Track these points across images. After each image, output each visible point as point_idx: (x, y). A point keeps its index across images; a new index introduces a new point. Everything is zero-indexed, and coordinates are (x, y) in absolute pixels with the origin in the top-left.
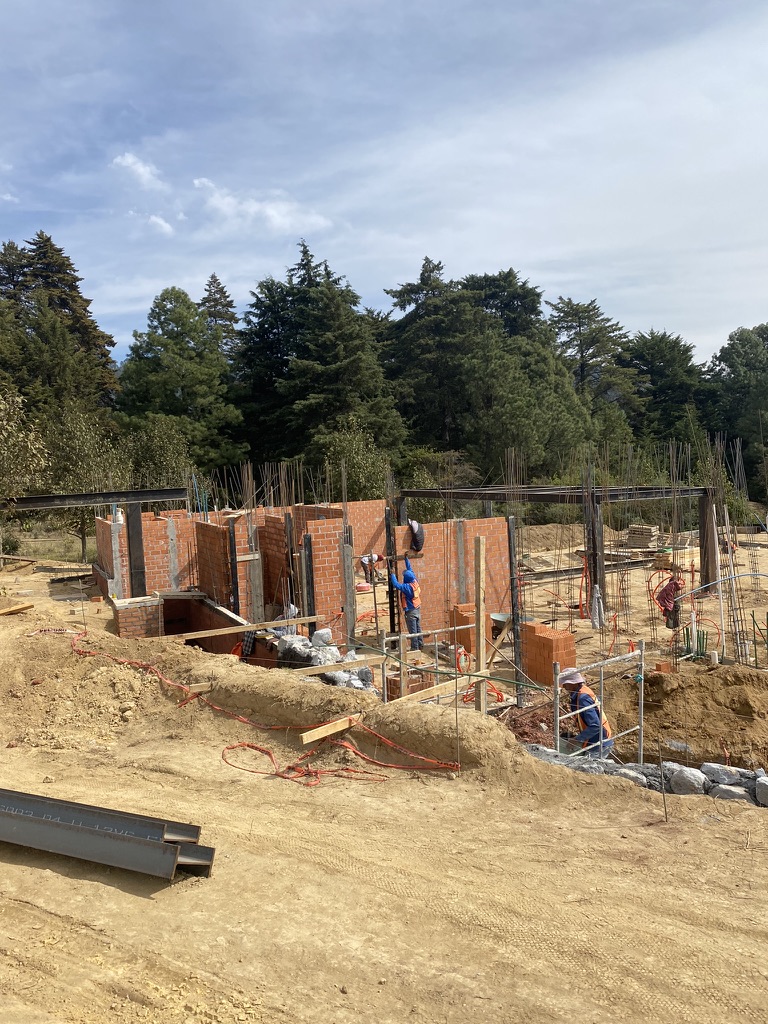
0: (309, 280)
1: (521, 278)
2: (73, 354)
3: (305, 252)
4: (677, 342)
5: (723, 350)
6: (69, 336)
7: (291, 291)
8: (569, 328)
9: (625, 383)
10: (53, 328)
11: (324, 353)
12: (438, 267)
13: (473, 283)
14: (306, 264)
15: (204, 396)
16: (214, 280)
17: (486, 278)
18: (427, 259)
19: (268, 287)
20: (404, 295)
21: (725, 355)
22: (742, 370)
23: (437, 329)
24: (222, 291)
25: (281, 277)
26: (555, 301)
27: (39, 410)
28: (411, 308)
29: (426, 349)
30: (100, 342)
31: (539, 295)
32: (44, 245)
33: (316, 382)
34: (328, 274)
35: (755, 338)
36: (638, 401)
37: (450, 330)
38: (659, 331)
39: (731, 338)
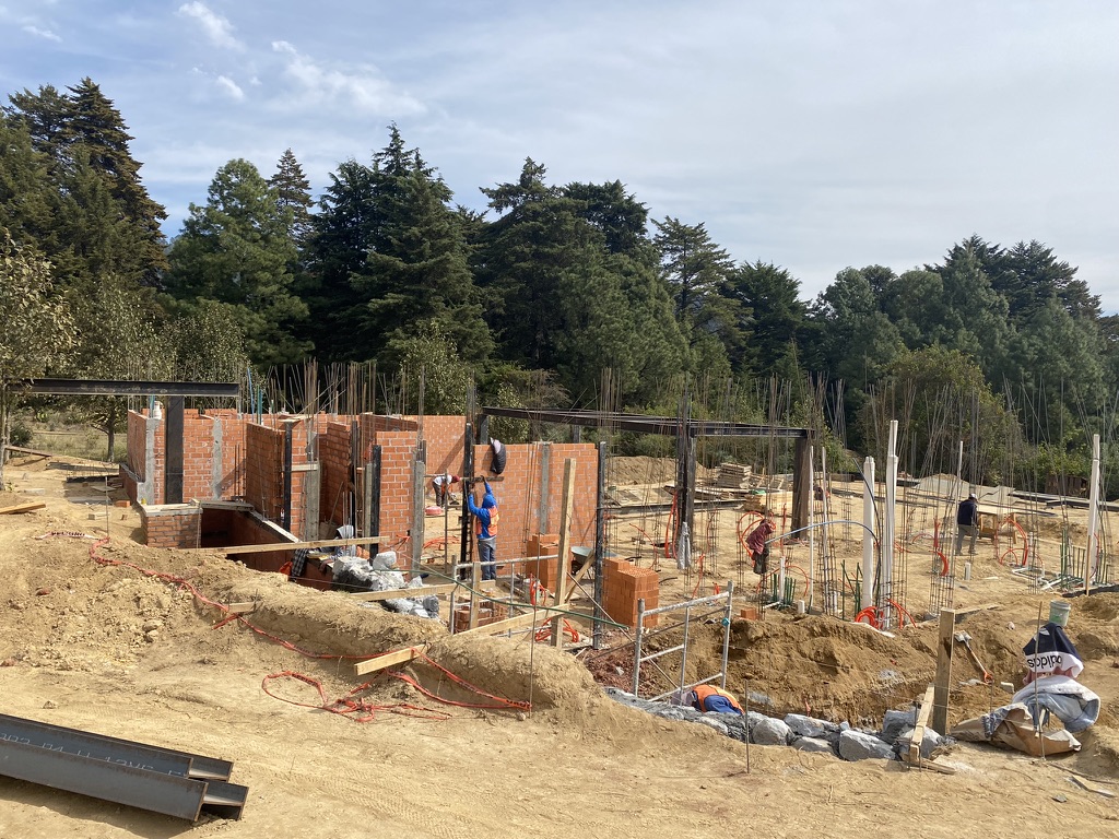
0: (397, 167)
1: (628, 192)
2: (115, 222)
3: (395, 137)
4: (783, 276)
5: (830, 289)
6: (112, 201)
7: (376, 177)
8: (673, 251)
9: (727, 314)
10: (94, 190)
11: (408, 249)
12: (540, 170)
13: (576, 191)
14: (394, 150)
15: (266, 284)
16: (289, 157)
17: (591, 187)
18: (529, 159)
19: (350, 170)
20: (501, 196)
21: (831, 295)
22: (847, 311)
23: (534, 236)
24: (297, 170)
25: (365, 161)
26: (662, 221)
27: (69, 283)
28: (508, 210)
29: (521, 257)
30: (149, 212)
31: (645, 212)
32: (90, 94)
33: (396, 280)
34: (419, 164)
35: (863, 279)
36: (739, 334)
37: (548, 239)
38: (766, 263)
39: (839, 277)
